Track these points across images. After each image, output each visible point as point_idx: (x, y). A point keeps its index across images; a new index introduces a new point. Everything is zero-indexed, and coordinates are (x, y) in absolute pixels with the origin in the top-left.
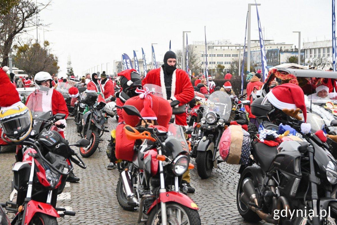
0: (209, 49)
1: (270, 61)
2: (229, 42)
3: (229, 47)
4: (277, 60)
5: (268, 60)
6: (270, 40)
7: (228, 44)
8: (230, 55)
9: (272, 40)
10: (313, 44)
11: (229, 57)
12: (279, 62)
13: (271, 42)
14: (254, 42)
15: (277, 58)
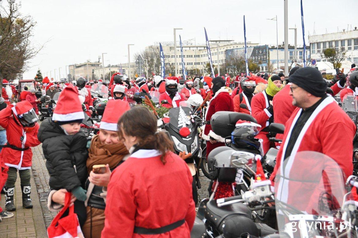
0: (171, 50)
1: (258, 59)
2: (190, 43)
3: (190, 47)
4: (267, 57)
5: (255, 57)
6: (230, 40)
7: (189, 45)
8: (192, 56)
9: (232, 40)
10: (321, 37)
11: (191, 58)
12: (269, 59)
13: (231, 42)
14: (215, 42)
15: (266, 56)
